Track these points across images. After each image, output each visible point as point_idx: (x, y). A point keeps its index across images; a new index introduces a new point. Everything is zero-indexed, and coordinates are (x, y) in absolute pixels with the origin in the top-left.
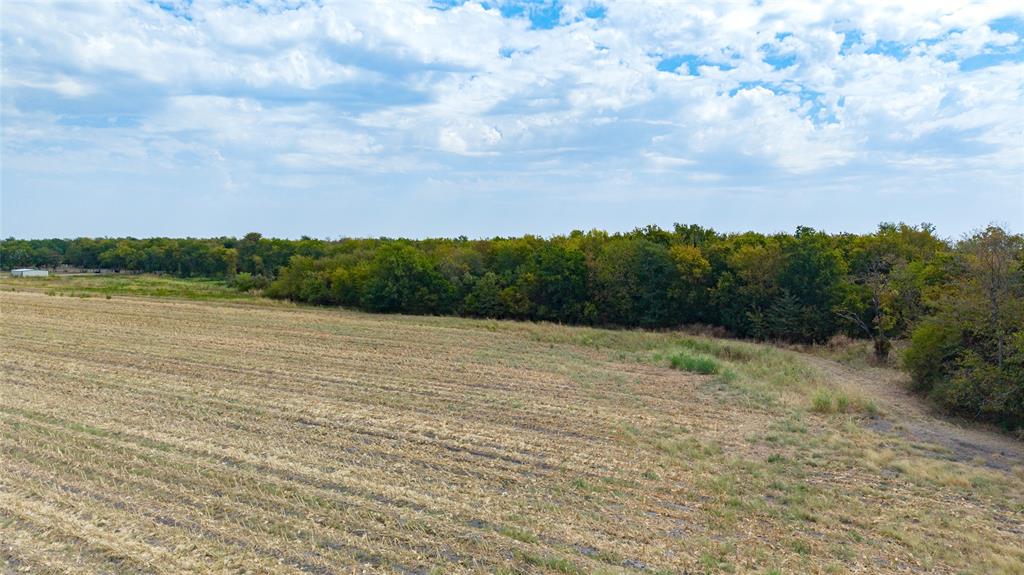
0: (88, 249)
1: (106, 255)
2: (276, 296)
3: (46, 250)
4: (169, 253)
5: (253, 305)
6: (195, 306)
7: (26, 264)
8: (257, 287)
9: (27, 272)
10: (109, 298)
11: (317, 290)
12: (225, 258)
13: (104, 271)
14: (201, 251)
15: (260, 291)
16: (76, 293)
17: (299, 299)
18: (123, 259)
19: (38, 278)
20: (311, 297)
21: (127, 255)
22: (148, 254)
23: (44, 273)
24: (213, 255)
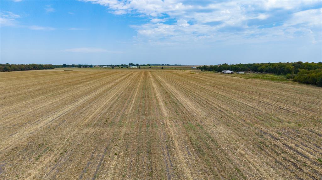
0: (255, 67)
1: (259, 68)
2: (295, 81)
3: (245, 67)
4: (275, 68)
5: (289, 83)
6: (270, 82)
7: (241, 71)
8: (291, 78)
9: (240, 72)
10: (252, 79)
11: (305, 79)
12: (290, 69)
13: (259, 72)
14: (284, 67)
15: (293, 79)
16: (246, 78)
17: (300, 82)
18: (263, 69)
19: (242, 74)
20: (303, 81)
21: (263, 68)
22: (269, 68)
23: (243, 73)
24: (287, 69)
